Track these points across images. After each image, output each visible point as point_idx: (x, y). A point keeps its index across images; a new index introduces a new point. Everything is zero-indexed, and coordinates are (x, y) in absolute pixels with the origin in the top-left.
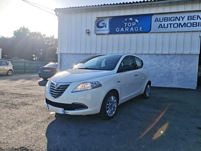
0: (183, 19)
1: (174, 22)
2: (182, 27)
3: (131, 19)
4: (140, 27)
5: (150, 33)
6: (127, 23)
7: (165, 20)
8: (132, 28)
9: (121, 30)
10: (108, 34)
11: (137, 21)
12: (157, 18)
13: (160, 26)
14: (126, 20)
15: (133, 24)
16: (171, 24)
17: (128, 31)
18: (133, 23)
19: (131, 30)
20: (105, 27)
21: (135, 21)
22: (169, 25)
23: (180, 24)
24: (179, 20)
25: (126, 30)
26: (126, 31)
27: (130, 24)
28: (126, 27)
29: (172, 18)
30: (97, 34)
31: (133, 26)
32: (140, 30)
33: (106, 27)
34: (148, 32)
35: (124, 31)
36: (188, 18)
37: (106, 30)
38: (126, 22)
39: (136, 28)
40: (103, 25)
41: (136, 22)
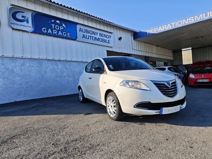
0: (97, 34)
1: (92, 35)
2: (97, 40)
3: (58, 22)
4: (68, 33)
5: (76, 41)
6: (54, 25)
7: (86, 31)
8: (60, 32)
9: (49, 32)
10: (31, 33)
11: (64, 25)
12: (80, 28)
13: (84, 36)
14: (53, 21)
15: (61, 29)
16: (91, 36)
17: (56, 34)
18: (61, 27)
19: (59, 34)
20: (26, 22)
21: (63, 25)
22: (90, 37)
23: (96, 38)
24: (95, 35)
25: (54, 32)
26: (54, 34)
27: (57, 27)
28: (54, 29)
29: (91, 32)
30: (13, 29)
31: (61, 30)
32: (68, 36)
33: (28, 22)
34: (75, 40)
35: (51, 33)
36: (100, 35)
37: (29, 26)
38: (53, 23)
39: (64, 34)
40: (23, 18)
41: (64, 27)
